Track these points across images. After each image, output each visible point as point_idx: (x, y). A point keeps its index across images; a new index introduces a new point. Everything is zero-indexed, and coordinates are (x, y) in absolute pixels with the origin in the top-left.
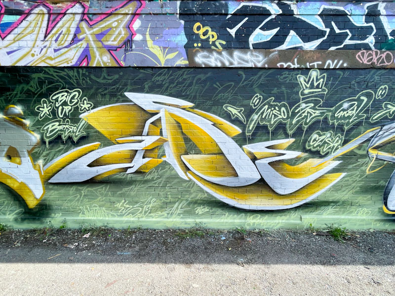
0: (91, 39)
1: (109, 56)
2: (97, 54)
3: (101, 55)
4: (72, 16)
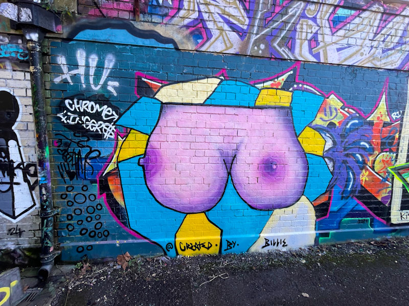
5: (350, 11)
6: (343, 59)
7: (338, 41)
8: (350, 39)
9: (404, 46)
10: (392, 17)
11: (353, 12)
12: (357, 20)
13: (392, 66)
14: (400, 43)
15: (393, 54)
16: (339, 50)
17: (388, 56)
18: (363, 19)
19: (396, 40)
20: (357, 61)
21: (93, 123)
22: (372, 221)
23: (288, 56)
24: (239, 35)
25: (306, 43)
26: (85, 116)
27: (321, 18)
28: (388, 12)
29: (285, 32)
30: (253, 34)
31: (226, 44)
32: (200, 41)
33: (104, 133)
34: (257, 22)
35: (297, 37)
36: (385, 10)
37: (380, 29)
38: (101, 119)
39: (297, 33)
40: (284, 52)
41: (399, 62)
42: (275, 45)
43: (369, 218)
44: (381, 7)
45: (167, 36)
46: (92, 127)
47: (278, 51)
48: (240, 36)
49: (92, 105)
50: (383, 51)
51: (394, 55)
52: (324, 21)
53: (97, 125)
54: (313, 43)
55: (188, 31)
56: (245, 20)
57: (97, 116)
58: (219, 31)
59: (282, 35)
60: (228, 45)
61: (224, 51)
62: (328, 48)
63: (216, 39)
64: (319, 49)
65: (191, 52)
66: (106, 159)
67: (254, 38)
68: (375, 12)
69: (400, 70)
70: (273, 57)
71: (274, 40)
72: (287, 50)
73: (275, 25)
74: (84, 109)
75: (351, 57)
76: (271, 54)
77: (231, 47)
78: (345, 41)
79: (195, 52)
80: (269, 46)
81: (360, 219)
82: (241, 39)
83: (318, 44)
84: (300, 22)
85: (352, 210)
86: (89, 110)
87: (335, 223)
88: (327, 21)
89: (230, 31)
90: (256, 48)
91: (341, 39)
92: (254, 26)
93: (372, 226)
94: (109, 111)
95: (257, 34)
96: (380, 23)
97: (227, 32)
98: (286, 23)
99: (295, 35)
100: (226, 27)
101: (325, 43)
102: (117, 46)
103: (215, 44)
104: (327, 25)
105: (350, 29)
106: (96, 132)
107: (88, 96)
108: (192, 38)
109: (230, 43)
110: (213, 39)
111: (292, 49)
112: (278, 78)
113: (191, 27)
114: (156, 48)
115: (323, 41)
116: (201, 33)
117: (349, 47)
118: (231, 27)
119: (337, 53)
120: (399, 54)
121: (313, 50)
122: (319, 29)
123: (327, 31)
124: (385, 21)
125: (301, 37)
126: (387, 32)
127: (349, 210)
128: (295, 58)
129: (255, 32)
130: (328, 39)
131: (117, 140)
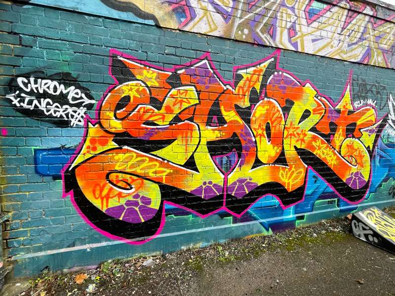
0: (372, 40)
1: (382, 57)
2: (376, 54)
3: (378, 55)
4: (363, 16)
5: (322, 4)
6: (317, 49)
7: (313, 32)
8: (322, 31)
9: (364, 42)
10: (356, 14)
11: (325, 6)
12: (328, 14)
13: (355, 59)
14: (361, 39)
15: (356, 48)
16: (314, 41)
17: (352, 50)
18: (333, 14)
19: (359, 35)
20: (328, 52)
21: (57, 107)
22: (338, 201)
23: (270, 43)
24: (223, 16)
25: (286, 32)
26: (45, 98)
27: (298, 9)
28: (353, 9)
29: (267, 18)
30: (237, 17)
31: (210, 25)
32: (183, 20)
33: (71, 119)
34: (240, 6)
35: (277, 25)
36: (350, 7)
37: (346, 24)
38: (67, 103)
39: (278, 21)
40: (266, 39)
41: (360, 57)
42: (258, 30)
43: (336, 199)
44: (347, 4)
45: (147, 11)
46: (55, 111)
47: (261, 37)
48: (225, 19)
49: (55, 86)
50: (349, 46)
51: (357, 50)
52: (301, 12)
53: (61, 110)
54: (292, 32)
55: (171, 8)
56: (229, 3)
57: (62, 99)
58: (203, 11)
59: (264, 21)
60: (213, 27)
61: (208, 32)
62: (305, 38)
63: (201, 19)
64: (297, 38)
65: (174, 31)
66: (74, 150)
67: (238, 22)
68: (343, 8)
69: (362, 64)
70: (256, 43)
71: (257, 26)
72: (269, 36)
73: (258, 11)
74: (44, 90)
75: (323, 48)
76: (254, 40)
77: (216, 29)
78: (318, 33)
79: (178, 31)
80: (252, 31)
81: (329, 200)
82: (226, 22)
83: (296, 34)
84: (281, 11)
85: (323, 193)
86: (51, 92)
87: (309, 205)
88: (303, 12)
89: (214, 12)
90: (240, 32)
91: (315, 31)
92: (237, 9)
93: (338, 205)
94: (77, 94)
95: (241, 18)
96: (346, 19)
97: (211, 13)
98: (267, 9)
99: (276, 23)
100: (210, 8)
101: (302, 34)
102: (87, 17)
103: (199, 25)
104: (304, 17)
105: (323, 22)
106: (59, 118)
107: (49, 74)
108: (175, 16)
109: (215, 24)
110: (196, 19)
111: (273, 36)
112: (260, 64)
113: (173, 3)
114: (134, 23)
115: (300, 31)
116: (184, 11)
117: (322, 39)
118: (215, 8)
119: (312, 44)
120: (361, 49)
121: (292, 39)
122: (297, 19)
123: (304, 21)
124: (351, 17)
125: (282, 25)
126: (352, 27)
127: (321, 192)
128: (276, 45)
129: (239, 16)
130: (305, 29)
131: (87, 127)
